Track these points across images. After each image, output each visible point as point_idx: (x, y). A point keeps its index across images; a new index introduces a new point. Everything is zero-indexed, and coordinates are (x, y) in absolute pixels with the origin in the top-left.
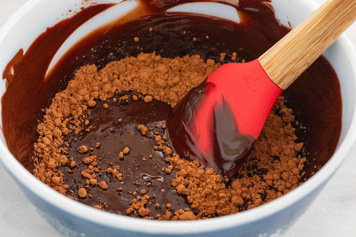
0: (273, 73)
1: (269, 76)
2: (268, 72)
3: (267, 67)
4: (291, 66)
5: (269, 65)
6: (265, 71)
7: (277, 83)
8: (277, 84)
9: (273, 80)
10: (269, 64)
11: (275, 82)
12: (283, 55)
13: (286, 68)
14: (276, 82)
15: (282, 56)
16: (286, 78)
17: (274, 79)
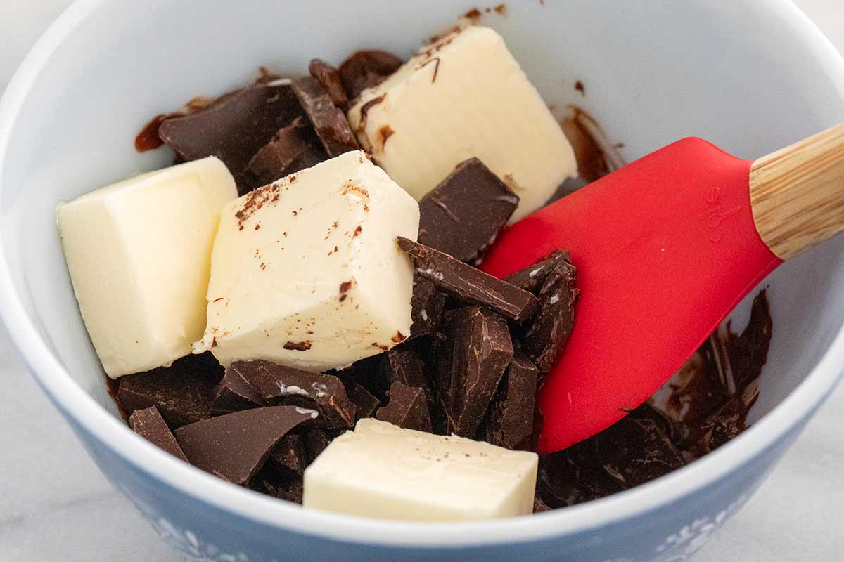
0: (765, 216)
1: (755, 221)
2: (756, 210)
3: (758, 196)
4: (810, 216)
5: (764, 193)
6: (752, 204)
7: (767, 243)
8: (768, 245)
9: (761, 235)
10: (764, 191)
11: (763, 239)
12: (801, 180)
13: (797, 215)
14: (768, 240)
15: (796, 183)
16: (791, 238)
17: (763, 232)
